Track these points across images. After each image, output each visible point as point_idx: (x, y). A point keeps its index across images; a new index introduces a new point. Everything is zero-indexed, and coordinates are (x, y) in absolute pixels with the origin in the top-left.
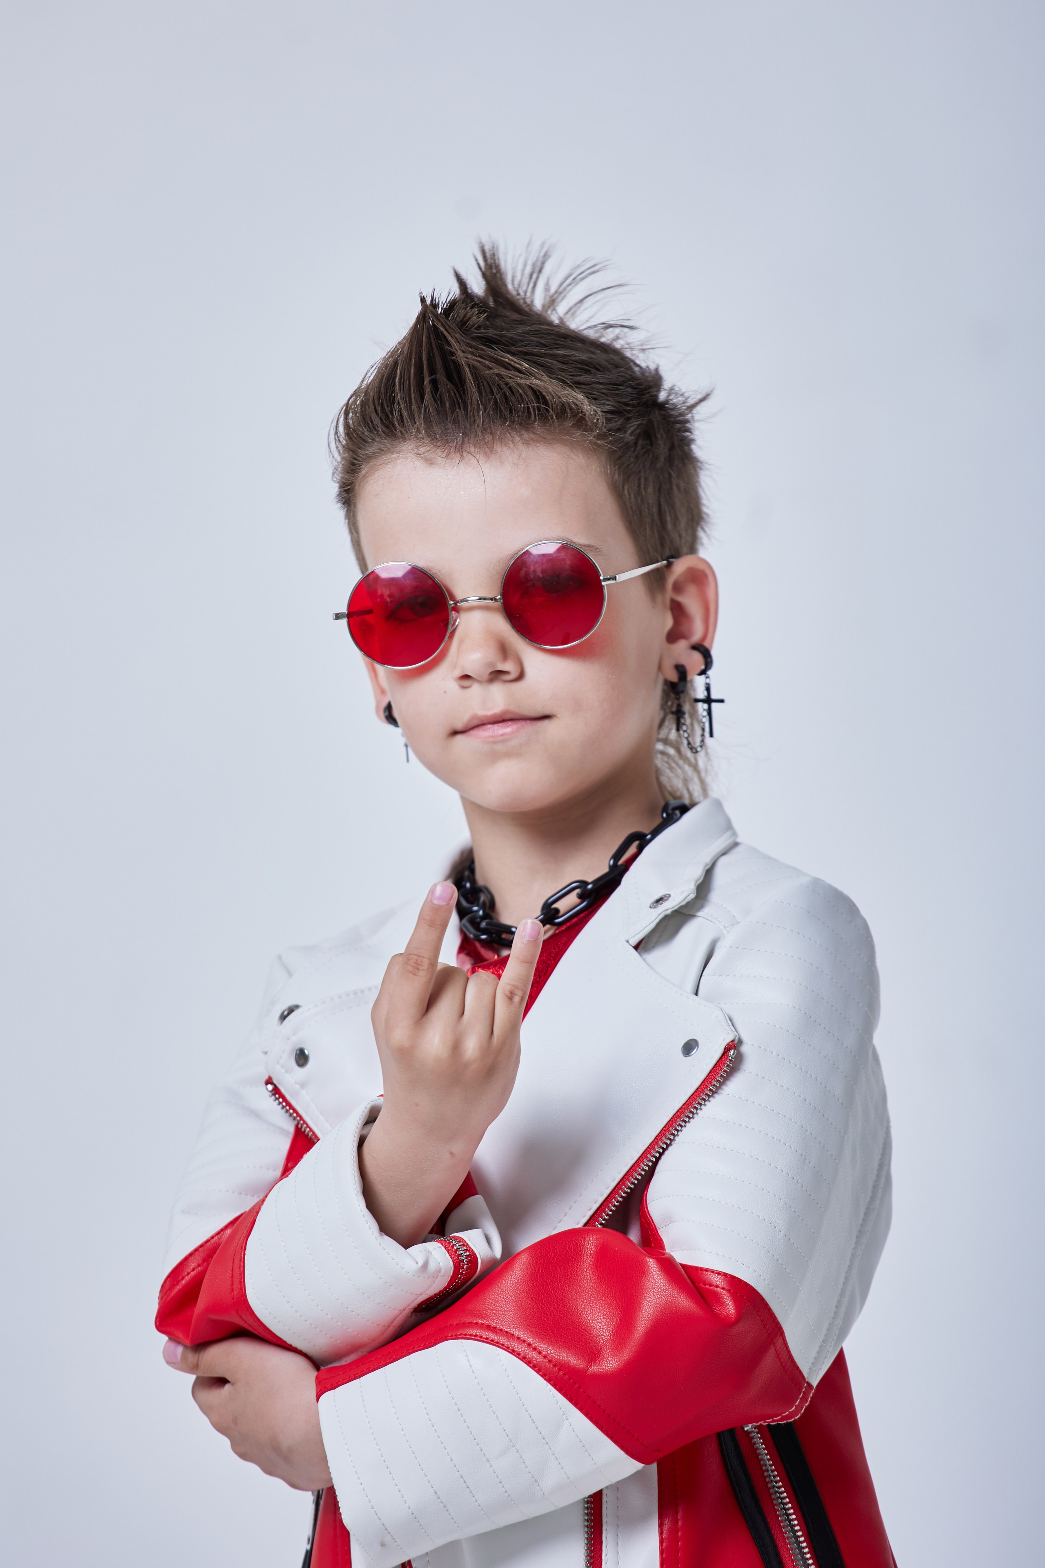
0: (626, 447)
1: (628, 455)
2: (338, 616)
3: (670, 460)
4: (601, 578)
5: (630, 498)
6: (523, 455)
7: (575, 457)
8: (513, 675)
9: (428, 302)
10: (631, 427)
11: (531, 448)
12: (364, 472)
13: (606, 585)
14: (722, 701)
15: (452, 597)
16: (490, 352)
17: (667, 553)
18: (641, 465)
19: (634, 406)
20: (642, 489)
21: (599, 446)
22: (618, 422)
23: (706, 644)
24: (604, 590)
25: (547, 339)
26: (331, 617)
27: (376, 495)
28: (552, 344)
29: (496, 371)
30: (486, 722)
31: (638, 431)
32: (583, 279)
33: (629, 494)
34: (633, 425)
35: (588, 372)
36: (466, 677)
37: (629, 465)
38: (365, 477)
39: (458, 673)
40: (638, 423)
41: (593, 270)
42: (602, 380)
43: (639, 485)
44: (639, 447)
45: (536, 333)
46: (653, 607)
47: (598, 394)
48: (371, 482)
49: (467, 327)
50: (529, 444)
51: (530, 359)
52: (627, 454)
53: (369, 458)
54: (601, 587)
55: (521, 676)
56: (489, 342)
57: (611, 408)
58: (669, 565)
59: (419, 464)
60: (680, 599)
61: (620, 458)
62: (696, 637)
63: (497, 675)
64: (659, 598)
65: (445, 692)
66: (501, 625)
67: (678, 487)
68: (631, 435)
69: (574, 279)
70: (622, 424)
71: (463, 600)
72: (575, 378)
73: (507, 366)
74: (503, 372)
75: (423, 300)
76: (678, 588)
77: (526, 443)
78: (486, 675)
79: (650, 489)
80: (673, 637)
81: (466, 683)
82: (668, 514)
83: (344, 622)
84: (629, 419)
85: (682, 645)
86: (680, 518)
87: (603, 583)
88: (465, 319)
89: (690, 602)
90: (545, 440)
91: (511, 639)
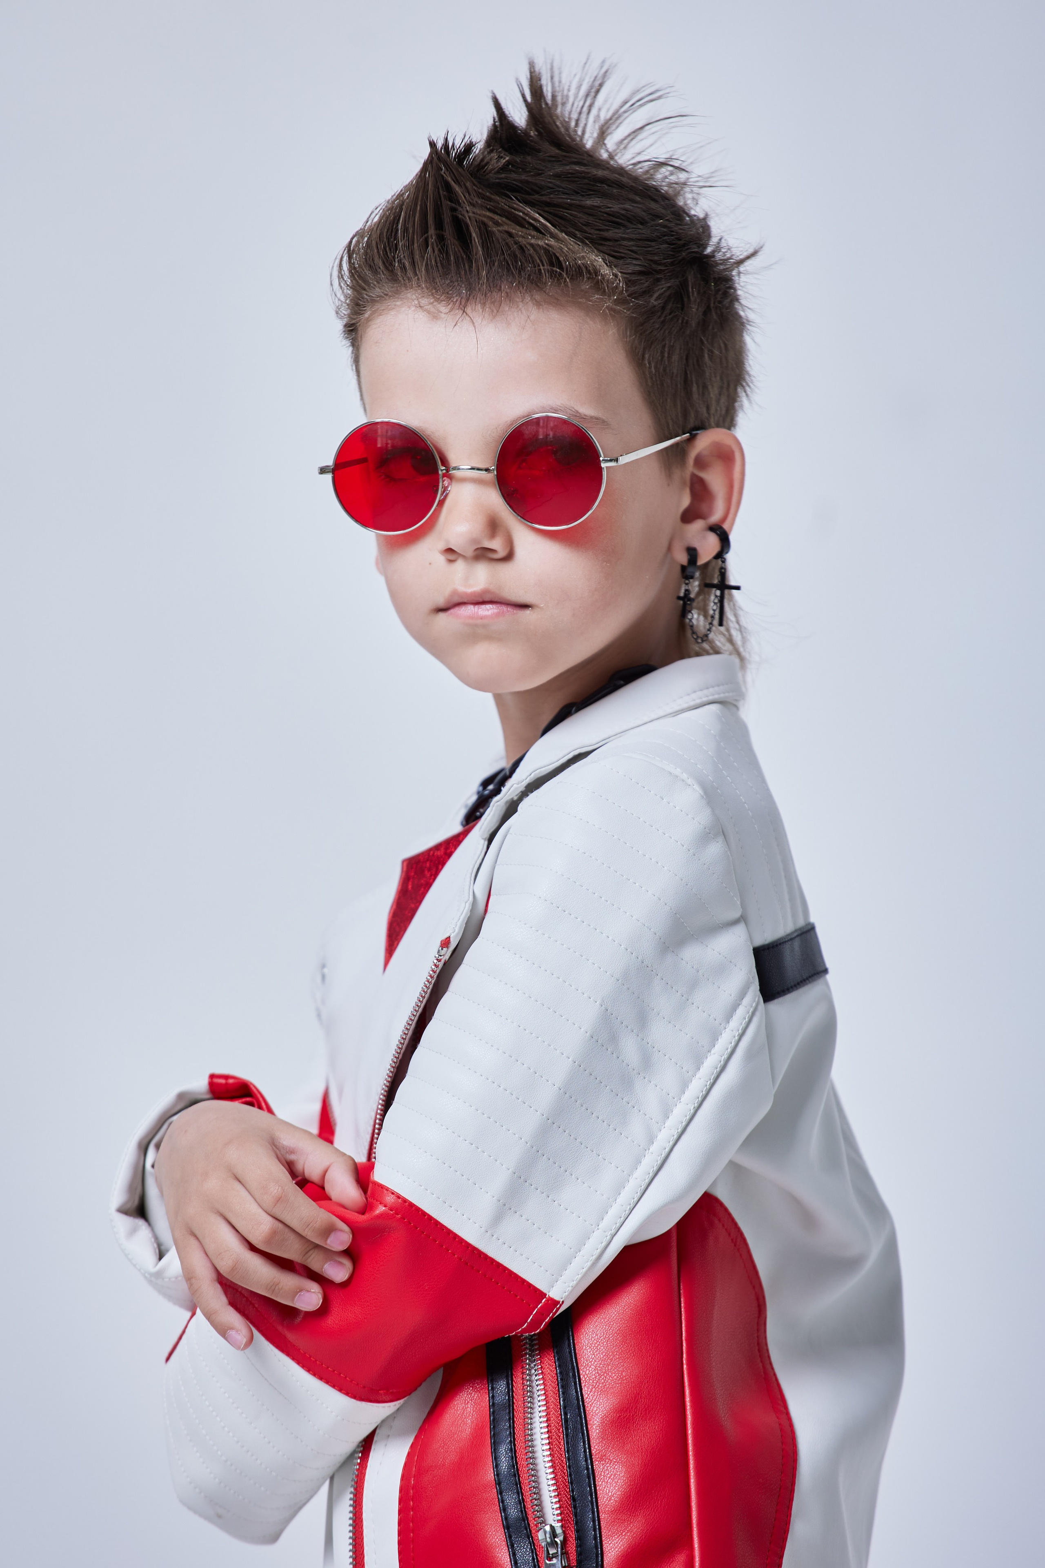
0: (651, 312)
1: (652, 321)
2: (323, 471)
3: (704, 324)
4: (601, 459)
5: (650, 368)
6: (532, 317)
7: (591, 322)
8: (502, 553)
9: (439, 145)
10: (659, 290)
11: (541, 310)
12: (366, 315)
13: (606, 467)
14: (738, 588)
15: (444, 462)
16: (502, 202)
17: (691, 423)
18: (667, 332)
19: (665, 265)
20: (666, 358)
21: (618, 312)
22: (646, 283)
23: (726, 526)
24: (603, 472)
25: (580, 184)
26: (317, 471)
27: (377, 342)
28: (584, 190)
29: (506, 228)
30: (465, 601)
31: (667, 293)
32: (641, 106)
33: (649, 363)
34: (664, 287)
35: (618, 225)
36: (450, 550)
37: (652, 331)
38: (368, 320)
39: (442, 546)
40: (668, 285)
41: (655, 97)
42: (633, 235)
43: (662, 353)
44: (667, 311)
45: (569, 176)
46: (669, 485)
47: (626, 252)
48: (374, 326)
49: (484, 172)
50: (541, 305)
51: (552, 211)
52: (651, 319)
53: (373, 301)
54: (601, 469)
55: (509, 557)
56: (505, 189)
57: (638, 268)
58: (693, 438)
59: (421, 316)
60: (703, 475)
61: (642, 324)
62: (715, 518)
63: (483, 554)
64: (677, 473)
65: (430, 564)
66: (494, 499)
67: (711, 352)
68: (657, 299)
69: (633, 105)
70: (648, 287)
71: (455, 468)
72: (602, 233)
73: (520, 222)
74: (515, 229)
75: (432, 144)
76: (700, 463)
77: (538, 304)
78: (470, 553)
79: (675, 358)
80: (688, 516)
81: (451, 557)
82: (695, 385)
83: (329, 477)
84: (658, 280)
85: (698, 525)
86: (710, 387)
87: (603, 465)
88: (483, 163)
89: (714, 479)
90: (557, 303)
91: (503, 514)
